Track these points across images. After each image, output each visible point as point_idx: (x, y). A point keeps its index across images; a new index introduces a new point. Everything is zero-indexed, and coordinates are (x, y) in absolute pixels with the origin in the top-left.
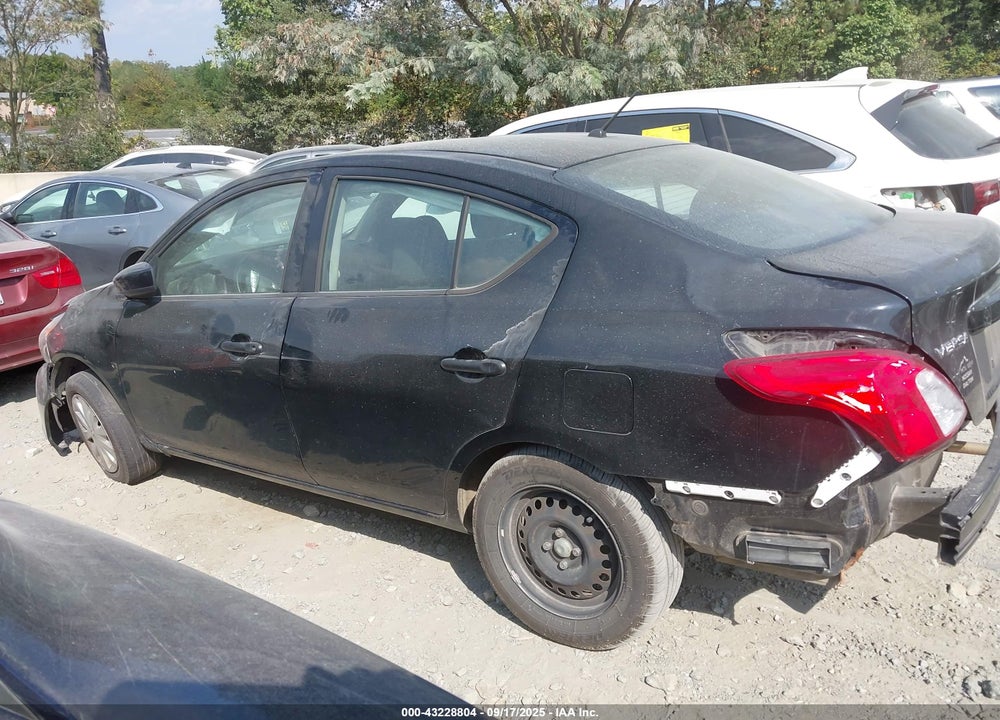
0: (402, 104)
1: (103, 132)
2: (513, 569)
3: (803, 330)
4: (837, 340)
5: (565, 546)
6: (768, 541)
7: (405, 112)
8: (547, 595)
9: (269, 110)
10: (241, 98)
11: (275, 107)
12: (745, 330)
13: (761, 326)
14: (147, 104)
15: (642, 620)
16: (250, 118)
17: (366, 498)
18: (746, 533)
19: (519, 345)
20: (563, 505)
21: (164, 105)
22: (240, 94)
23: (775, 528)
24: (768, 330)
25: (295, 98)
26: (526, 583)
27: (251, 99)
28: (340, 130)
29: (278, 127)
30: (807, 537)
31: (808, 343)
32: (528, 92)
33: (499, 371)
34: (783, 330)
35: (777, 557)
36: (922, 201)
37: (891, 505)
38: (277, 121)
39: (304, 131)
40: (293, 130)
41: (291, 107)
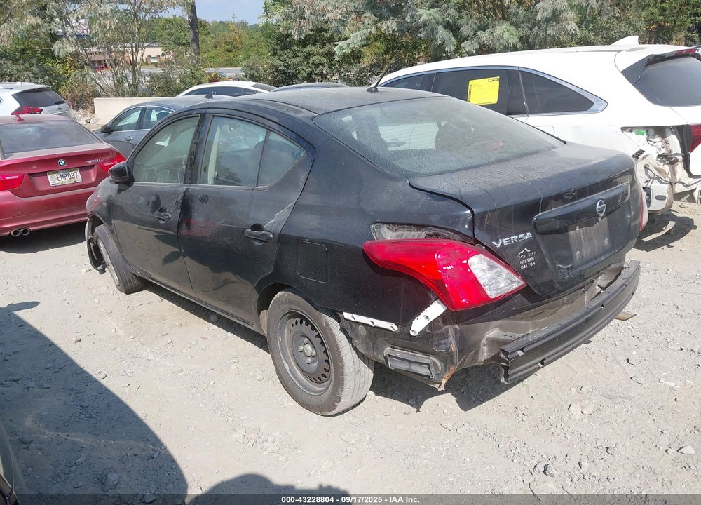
0: (386, 52)
1: (193, 71)
2: (285, 361)
3: (410, 225)
4: (428, 233)
5: (309, 349)
6: (398, 355)
7: (388, 57)
8: (303, 378)
9: (295, 56)
10: (278, 47)
11: (299, 54)
12: (384, 223)
13: (390, 221)
14: (229, 51)
15: (340, 398)
16: (282, 61)
17: (223, 311)
18: (388, 350)
19: (279, 224)
20: (307, 325)
21: (240, 51)
22: (277, 44)
23: (403, 348)
24: (394, 224)
25: (313, 48)
26: (293, 370)
27: (284, 48)
28: (342, 70)
29: (300, 68)
30: (420, 355)
31: (412, 233)
32: (463, 45)
33: (269, 239)
34: (400, 224)
35: (404, 366)
36: (654, 137)
37: (484, 341)
38: (300, 64)
39: (318, 71)
40: (310, 70)
41: (309, 54)
